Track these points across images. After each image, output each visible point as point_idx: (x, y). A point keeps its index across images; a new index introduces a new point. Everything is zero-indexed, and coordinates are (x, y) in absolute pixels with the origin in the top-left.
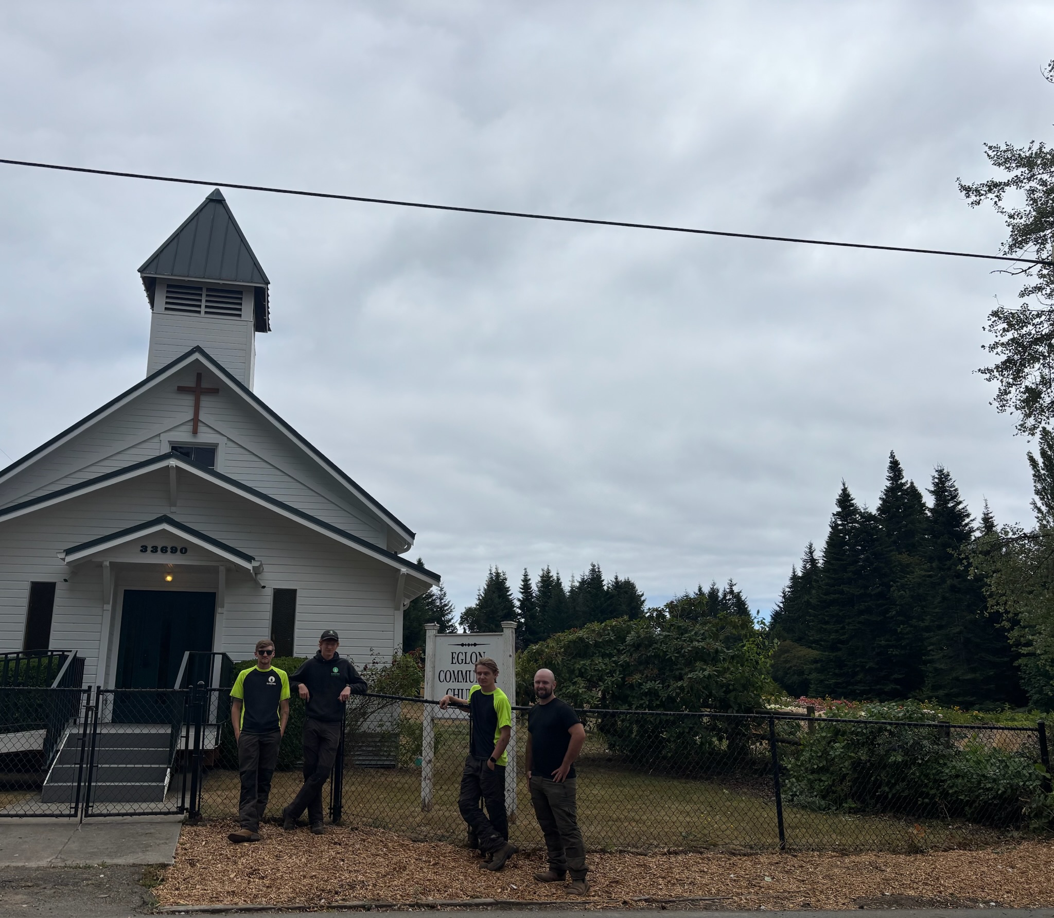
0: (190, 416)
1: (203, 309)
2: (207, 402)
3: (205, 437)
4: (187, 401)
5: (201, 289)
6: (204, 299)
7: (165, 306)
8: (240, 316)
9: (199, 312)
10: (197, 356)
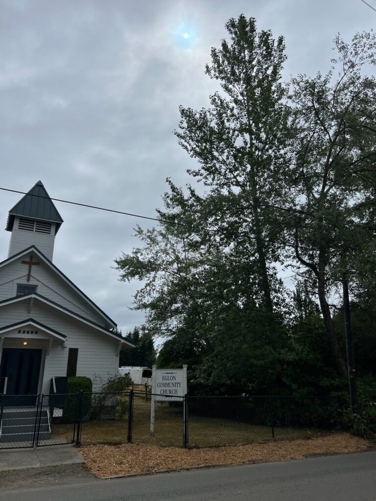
0: (27, 273)
1: (34, 230)
2: (34, 267)
3: (33, 282)
4: (26, 267)
5: (34, 221)
6: (35, 225)
7: (18, 227)
8: (50, 233)
9: (33, 231)
10: (33, 249)
